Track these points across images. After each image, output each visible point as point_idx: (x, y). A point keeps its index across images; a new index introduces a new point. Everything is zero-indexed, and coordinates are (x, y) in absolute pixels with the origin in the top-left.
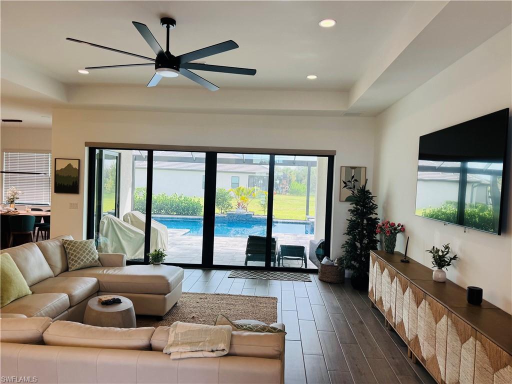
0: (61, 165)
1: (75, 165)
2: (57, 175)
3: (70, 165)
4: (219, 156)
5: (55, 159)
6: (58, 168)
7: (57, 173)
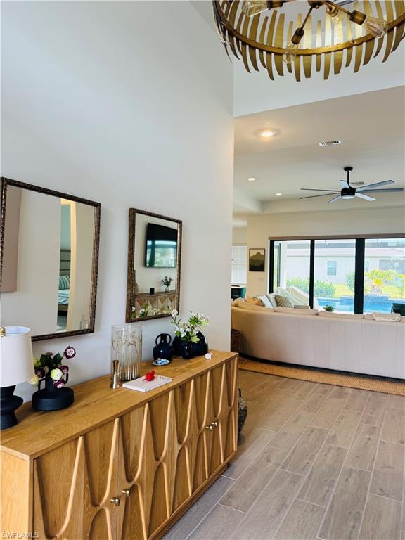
0: (254, 253)
1: (262, 252)
2: (251, 260)
3: (259, 253)
4: (366, 241)
5: (250, 249)
6: (251, 255)
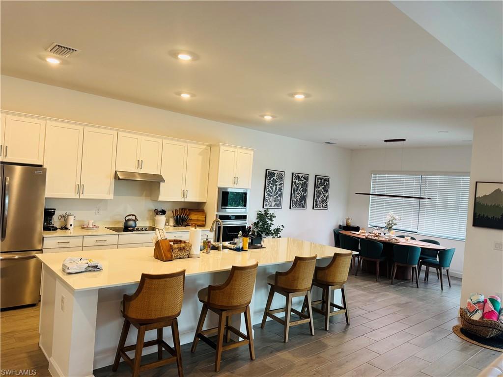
0: (485, 191)
3: (498, 191)
5: (477, 182)
6: (480, 194)
7: (477, 201)
